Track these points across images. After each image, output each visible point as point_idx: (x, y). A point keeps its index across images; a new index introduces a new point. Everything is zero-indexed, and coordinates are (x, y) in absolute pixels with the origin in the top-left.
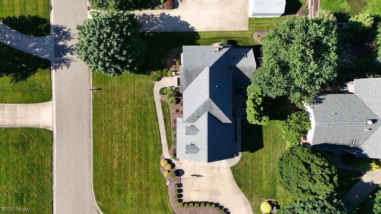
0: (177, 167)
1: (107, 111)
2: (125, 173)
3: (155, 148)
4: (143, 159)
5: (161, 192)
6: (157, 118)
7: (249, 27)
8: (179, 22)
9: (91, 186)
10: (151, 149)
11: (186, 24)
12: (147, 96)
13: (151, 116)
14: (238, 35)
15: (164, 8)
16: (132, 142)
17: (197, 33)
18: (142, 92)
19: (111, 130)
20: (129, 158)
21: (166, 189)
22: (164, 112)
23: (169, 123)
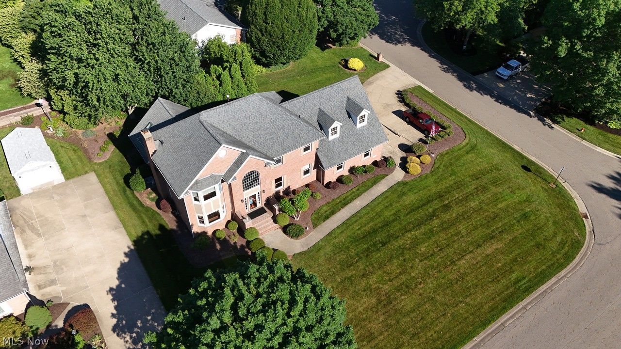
0: (401, 154)
3: (403, 194)
6: (353, 216)
10: (410, 199)
15: (98, 333)
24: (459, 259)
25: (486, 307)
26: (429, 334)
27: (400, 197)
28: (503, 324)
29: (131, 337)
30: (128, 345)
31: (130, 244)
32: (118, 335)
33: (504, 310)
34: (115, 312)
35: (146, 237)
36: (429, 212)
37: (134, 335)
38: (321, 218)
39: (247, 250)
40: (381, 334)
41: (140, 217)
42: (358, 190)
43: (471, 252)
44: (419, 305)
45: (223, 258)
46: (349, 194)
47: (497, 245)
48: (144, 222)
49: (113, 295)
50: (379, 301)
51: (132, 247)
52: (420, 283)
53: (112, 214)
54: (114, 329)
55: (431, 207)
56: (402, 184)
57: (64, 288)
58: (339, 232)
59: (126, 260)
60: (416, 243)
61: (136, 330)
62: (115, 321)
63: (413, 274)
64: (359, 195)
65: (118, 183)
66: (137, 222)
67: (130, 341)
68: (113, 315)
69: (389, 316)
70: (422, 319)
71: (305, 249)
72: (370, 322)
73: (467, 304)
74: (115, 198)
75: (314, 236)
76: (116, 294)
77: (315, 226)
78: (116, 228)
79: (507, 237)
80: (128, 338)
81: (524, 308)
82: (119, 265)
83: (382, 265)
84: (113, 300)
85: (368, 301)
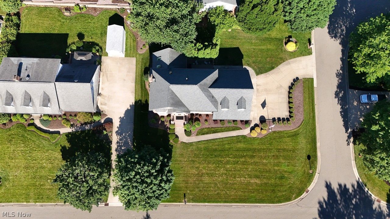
0: (258, 122)
1: (205, 189)
2: (264, 171)
3: (240, 142)
4: (250, 153)
5: (280, 137)
6: (213, 139)
7: (133, 57)
8: (125, 118)
9: (277, 206)
10: (241, 145)
11: (127, 111)
12: (193, 148)
13: (211, 145)
14: (139, 66)
15: (111, 132)
16: (234, 164)
17: (136, 102)
18: (188, 153)
19: (224, 185)
20: (250, 168)
21: (277, 133)
22: (207, 133)
23: (218, 128)
24: (238, 178)
25: (232, 197)
26: (205, 193)
27: (238, 142)
28: (231, 205)
29: (120, 138)
30: (118, 140)
31: (134, 102)
32: (117, 135)
33: (237, 202)
34: (119, 126)
35: (140, 102)
36: (243, 154)
37: (121, 137)
38: (201, 132)
39: (168, 130)
40: (191, 184)
41: (142, 92)
42: (225, 129)
43: (245, 178)
44: (210, 183)
45: (159, 128)
46: (220, 128)
47: (258, 181)
48: (142, 95)
49: (120, 120)
50: (198, 174)
51: (134, 104)
52: (216, 177)
53: (134, 84)
54: (116, 132)
55: (246, 153)
56: (244, 137)
57: (108, 109)
58: (203, 143)
59: (130, 108)
60: (228, 162)
61: (122, 136)
62: (117, 129)
63: (217, 172)
64: (223, 132)
65: (142, 70)
66: (140, 94)
67: (119, 139)
68: (118, 127)
69: (198, 180)
70: (207, 188)
71: (187, 142)
72: (190, 178)
73: (226, 193)
74: (138, 77)
75: (193, 139)
76: (122, 120)
77: (197, 135)
78: (132, 92)
79: (265, 181)
80: (119, 137)
81: (244, 206)
82: (126, 109)
83: (209, 163)
84: (120, 122)
85: (194, 171)
